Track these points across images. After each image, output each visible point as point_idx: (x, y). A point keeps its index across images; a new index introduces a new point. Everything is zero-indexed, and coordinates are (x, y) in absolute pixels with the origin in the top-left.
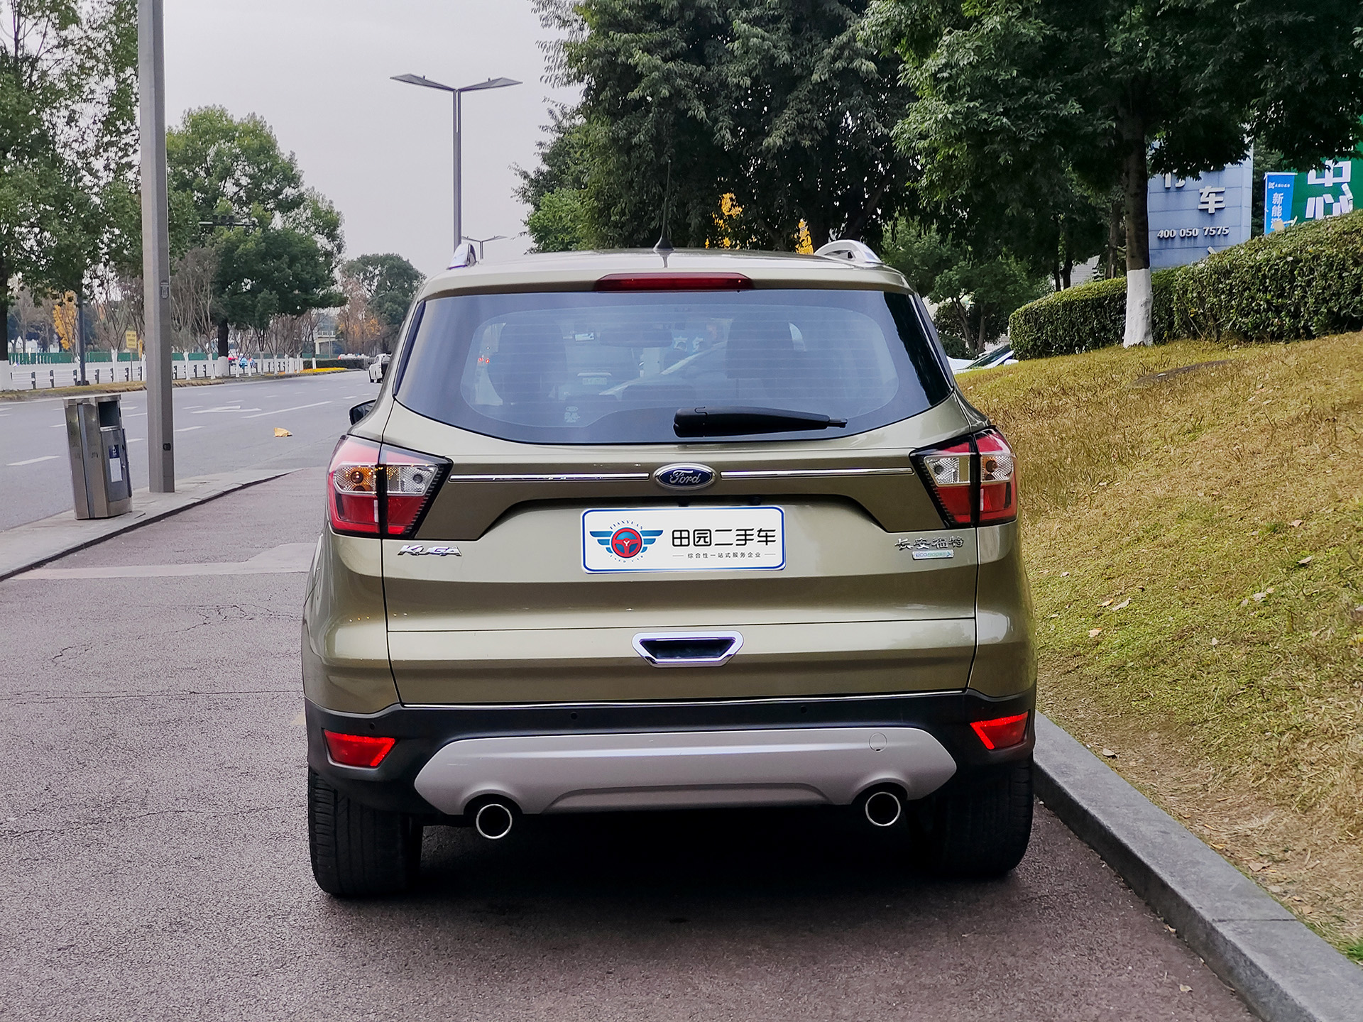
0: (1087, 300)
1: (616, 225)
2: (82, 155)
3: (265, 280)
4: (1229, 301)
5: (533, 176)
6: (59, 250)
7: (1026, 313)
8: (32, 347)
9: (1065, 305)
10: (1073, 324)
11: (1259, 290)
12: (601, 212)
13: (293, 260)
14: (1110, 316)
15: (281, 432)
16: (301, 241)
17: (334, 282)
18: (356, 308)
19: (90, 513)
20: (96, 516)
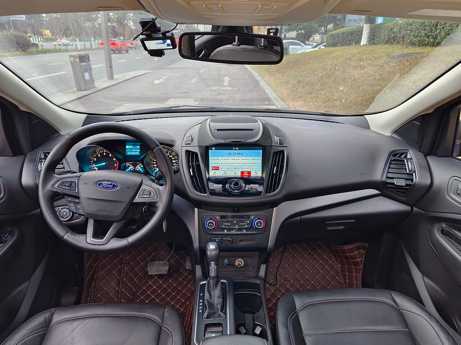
0: (348, 32)
4: (410, 33)
7: (331, 35)
9: (342, 33)
10: (344, 38)
11: (422, 30)
19: (80, 89)
20: (82, 90)
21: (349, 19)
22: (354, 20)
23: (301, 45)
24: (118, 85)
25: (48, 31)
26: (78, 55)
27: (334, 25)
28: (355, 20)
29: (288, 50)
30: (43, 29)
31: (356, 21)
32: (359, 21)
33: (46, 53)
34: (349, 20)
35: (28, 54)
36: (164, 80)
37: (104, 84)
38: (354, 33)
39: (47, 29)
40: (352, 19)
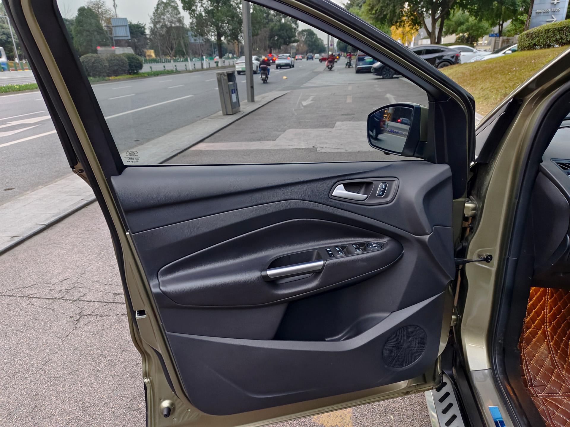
0: (556, 28)
1: (373, 14)
2: (237, 4)
3: (280, 37)
5: (346, 4)
6: (233, 29)
8: (230, 55)
10: (548, 37)
12: (370, 10)
13: (287, 31)
14: (566, 34)
15: (285, 77)
16: (289, 25)
17: (296, 36)
18: (301, 43)
19: (226, 113)
20: (229, 114)
21: (537, 11)
22: (544, 12)
23: (472, 51)
24: (262, 108)
25: (152, 51)
26: (226, 72)
27: (512, 21)
28: (546, 12)
29: (459, 58)
30: (147, 49)
31: (547, 14)
32: (553, 13)
33: (158, 76)
34: (536, 13)
35: (140, 77)
36: (311, 101)
37: (248, 108)
38: (565, 28)
39: (151, 48)
40: (542, 11)
